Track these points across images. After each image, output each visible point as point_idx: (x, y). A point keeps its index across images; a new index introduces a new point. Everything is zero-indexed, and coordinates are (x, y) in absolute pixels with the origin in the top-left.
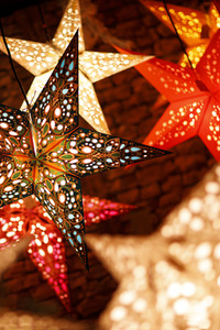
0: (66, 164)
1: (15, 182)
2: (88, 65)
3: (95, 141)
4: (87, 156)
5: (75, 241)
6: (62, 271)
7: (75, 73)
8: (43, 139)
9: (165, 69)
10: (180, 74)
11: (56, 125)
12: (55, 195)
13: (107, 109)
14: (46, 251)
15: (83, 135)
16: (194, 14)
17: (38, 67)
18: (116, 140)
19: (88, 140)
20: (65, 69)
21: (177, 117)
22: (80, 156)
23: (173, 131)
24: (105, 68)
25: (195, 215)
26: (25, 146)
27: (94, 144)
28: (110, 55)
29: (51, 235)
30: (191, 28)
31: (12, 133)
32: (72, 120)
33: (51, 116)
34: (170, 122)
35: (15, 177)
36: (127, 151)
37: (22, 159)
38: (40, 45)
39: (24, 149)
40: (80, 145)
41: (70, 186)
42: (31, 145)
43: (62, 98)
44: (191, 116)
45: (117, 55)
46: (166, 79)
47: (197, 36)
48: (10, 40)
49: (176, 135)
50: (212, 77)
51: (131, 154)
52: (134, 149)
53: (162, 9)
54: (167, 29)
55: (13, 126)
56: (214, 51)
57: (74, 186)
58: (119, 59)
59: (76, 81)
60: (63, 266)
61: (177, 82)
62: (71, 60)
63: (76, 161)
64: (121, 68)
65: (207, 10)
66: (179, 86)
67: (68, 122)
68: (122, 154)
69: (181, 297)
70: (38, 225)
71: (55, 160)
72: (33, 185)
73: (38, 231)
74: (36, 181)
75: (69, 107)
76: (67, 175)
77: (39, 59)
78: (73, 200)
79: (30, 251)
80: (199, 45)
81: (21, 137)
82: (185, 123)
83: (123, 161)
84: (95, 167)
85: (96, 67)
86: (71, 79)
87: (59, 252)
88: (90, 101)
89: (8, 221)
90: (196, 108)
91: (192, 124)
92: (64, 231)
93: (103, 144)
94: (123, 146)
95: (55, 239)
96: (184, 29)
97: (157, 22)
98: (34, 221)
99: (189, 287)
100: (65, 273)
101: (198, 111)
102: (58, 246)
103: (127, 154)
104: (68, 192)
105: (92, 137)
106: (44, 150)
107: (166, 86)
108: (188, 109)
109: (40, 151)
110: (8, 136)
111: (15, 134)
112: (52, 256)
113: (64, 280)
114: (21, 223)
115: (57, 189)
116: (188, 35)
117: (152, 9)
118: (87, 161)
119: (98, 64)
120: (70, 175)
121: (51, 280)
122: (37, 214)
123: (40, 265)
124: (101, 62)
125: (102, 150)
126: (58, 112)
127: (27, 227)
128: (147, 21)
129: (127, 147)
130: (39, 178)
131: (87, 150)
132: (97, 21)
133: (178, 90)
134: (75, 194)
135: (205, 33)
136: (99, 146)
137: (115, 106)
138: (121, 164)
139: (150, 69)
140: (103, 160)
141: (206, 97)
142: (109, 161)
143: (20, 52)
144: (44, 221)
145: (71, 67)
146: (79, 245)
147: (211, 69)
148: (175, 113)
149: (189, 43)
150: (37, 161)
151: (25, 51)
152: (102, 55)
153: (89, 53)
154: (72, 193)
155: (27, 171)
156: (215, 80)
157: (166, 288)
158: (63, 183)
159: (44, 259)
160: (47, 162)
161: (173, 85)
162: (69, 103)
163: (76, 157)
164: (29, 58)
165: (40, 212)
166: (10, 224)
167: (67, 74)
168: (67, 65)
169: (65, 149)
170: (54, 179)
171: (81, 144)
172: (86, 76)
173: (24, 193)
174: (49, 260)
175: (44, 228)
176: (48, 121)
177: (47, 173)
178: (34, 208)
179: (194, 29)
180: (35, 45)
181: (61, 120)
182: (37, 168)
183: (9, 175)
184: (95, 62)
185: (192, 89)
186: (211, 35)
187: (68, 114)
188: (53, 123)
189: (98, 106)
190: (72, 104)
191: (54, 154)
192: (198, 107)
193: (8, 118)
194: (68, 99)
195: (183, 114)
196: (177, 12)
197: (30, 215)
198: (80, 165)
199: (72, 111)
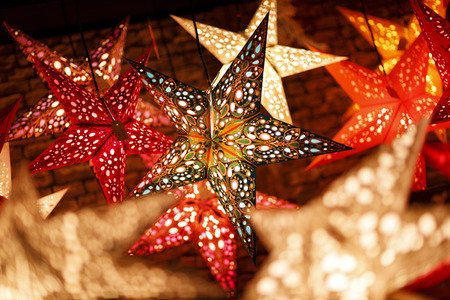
0: (242, 148)
1: (188, 163)
2: (278, 58)
3: (274, 129)
4: (265, 143)
5: (244, 231)
6: (231, 268)
7: (262, 57)
8: (220, 120)
9: (357, 72)
10: (371, 80)
11: (236, 108)
12: (228, 181)
13: (297, 115)
14: (216, 245)
15: (263, 121)
16: (393, 27)
17: (228, 55)
18: (297, 130)
19: (268, 127)
20: (252, 51)
21: (364, 122)
22: (258, 142)
23: (359, 136)
24: (295, 64)
25: (363, 186)
26: (202, 126)
27: (273, 132)
28: (302, 51)
29: (224, 230)
30: (388, 39)
31: (190, 112)
32: (253, 105)
33: (231, 98)
34: (357, 127)
35: (188, 158)
36: (307, 142)
37: (197, 140)
38: (232, 33)
39: (200, 129)
40: (258, 131)
41: (244, 173)
42: (207, 126)
43: (244, 80)
44: (379, 122)
45: (309, 52)
46: (357, 82)
47: (393, 48)
48: (202, 25)
49: (362, 140)
50: (404, 85)
51: (310, 146)
52: (314, 141)
53: (361, 19)
54: (366, 42)
55: (191, 105)
56: (409, 60)
57: (249, 174)
58: (311, 56)
59: (261, 66)
60: (232, 263)
61: (367, 87)
62: (259, 42)
63: (253, 146)
64: (312, 66)
65: (407, 24)
66: (370, 91)
67: (249, 106)
68: (301, 145)
69: (338, 271)
70: (212, 218)
71: (231, 144)
72: (206, 169)
73: (211, 224)
74: (210, 165)
75: (251, 91)
76: (243, 161)
77: (229, 47)
78: (246, 188)
79: (201, 244)
80: (395, 57)
81: (198, 117)
82: (372, 129)
83: (301, 153)
84: (273, 156)
85: (287, 61)
86: (257, 62)
87: (230, 248)
88: (277, 94)
89: (181, 210)
90: (385, 114)
91: (379, 130)
92: (234, 220)
93: (282, 133)
94: (303, 137)
95: (228, 234)
96: (381, 40)
97: (355, 33)
98: (207, 213)
99: (348, 262)
100: (233, 271)
101: (387, 117)
102: (229, 242)
103: (307, 146)
104: (242, 179)
105: (272, 124)
106: (221, 132)
107: (356, 90)
108: (377, 115)
109: (216, 132)
110: (185, 114)
111: (193, 113)
112: (222, 251)
113: (232, 277)
114: (194, 214)
115: (230, 174)
116: (385, 47)
117: (352, 19)
118: (264, 148)
119: (289, 58)
120: (246, 162)
121: (219, 276)
122: (211, 206)
123: (210, 260)
124: (292, 56)
125: (281, 139)
126: (239, 95)
127: (200, 219)
128: (346, 32)
129: (308, 138)
130: (213, 161)
131: (265, 137)
132: (294, 22)
133: (368, 95)
134: (249, 183)
135: (402, 45)
136: (278, 134)
137: (305, 112)
138: (300, 155)
139: (342, 71)
140: (280, 149)
141: (396, 104)
142: (287, 150)
143: (210, 38)
144: (218, 214)
145: (258, 50)
146: (248, 236)
147: (405, 77)
148: (363, 118)
149: (384, 55)
150: (212, 143)
151: (215, 37)
152: (294, 50)
153: (281, 47)
154: (245, 181)
155: (201, 152)
156: (407, 87)
157: (321, 259)
158: (237, 169)
159: (214, 253)
160: (223, 145)
161: (362, 89)
162: (251, 87)
163: (253, 142)
164: (219, 45)
165: (215, 204)
166: (183, 213)
167: (253, 56)
168: (253, 47)
169: (243, 134)
170: (229, 164)
171: (260, 130)
172: (275, 68)
173: (197, 176)
174: (219, 255)
175: (217, 222)
176: (228, 103)
177: (221, 156)
178: (209, 199)
179: (392, 40)
180: (226, 33)
181: (242, 103)
182: (212, 150)
183: (183, 155)
184: (286, 55)
185: (382, 95)
186: (407, 47)
187: (250, 98)
188: (233, 106)
189: (285, 100)
190: (254, 89)
191: (231, 138)
192: (387, 113)
193: (187, 97)
194: (251, 82)
195: (370, 120)
196: (376, 23)
197: (205, 206)
198: (257, 152)
199: (254, 96)
